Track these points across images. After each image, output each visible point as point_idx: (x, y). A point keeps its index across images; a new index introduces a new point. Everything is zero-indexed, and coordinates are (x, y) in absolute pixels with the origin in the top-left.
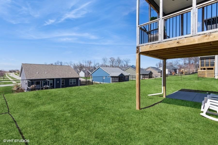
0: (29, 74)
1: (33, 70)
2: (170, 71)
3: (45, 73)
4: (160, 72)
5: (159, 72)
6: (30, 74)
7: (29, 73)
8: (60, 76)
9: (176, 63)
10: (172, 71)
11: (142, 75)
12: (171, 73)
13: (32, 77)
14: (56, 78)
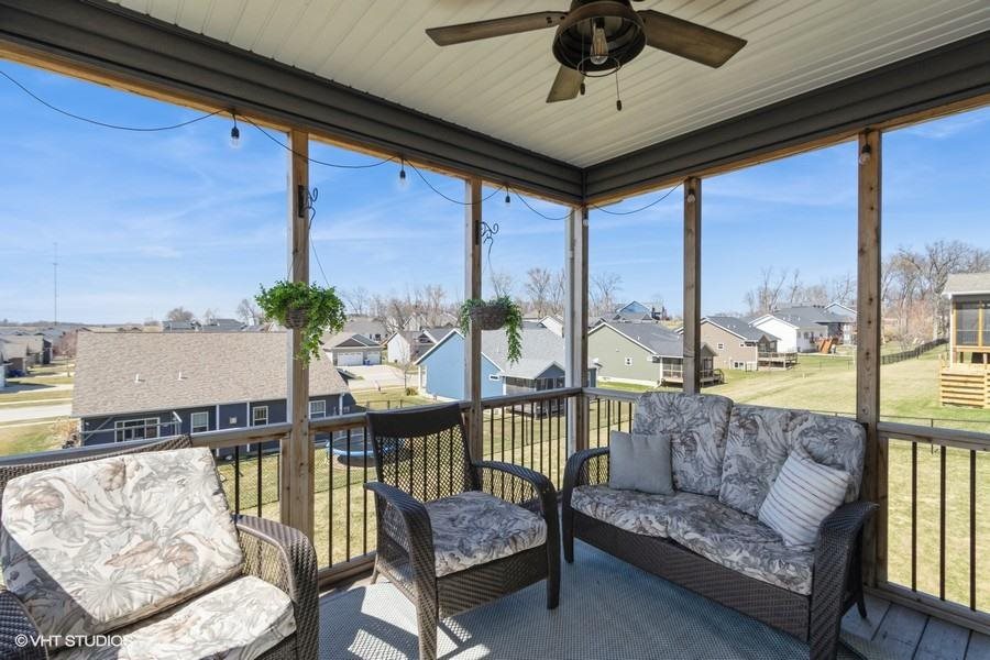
0: (95, 389)
1: (123, 365)
2: (806, 335)
3: (176, 378)
4: (753, 344)
5: (748, 344)
6: (99, 389)
7: (97, 379)
8: (245, 389)
9: (844, 290)
10: (816, 335)
11: (664, 362)
12: (812, 342)
13: (105, 403)
14: (225, 401)
